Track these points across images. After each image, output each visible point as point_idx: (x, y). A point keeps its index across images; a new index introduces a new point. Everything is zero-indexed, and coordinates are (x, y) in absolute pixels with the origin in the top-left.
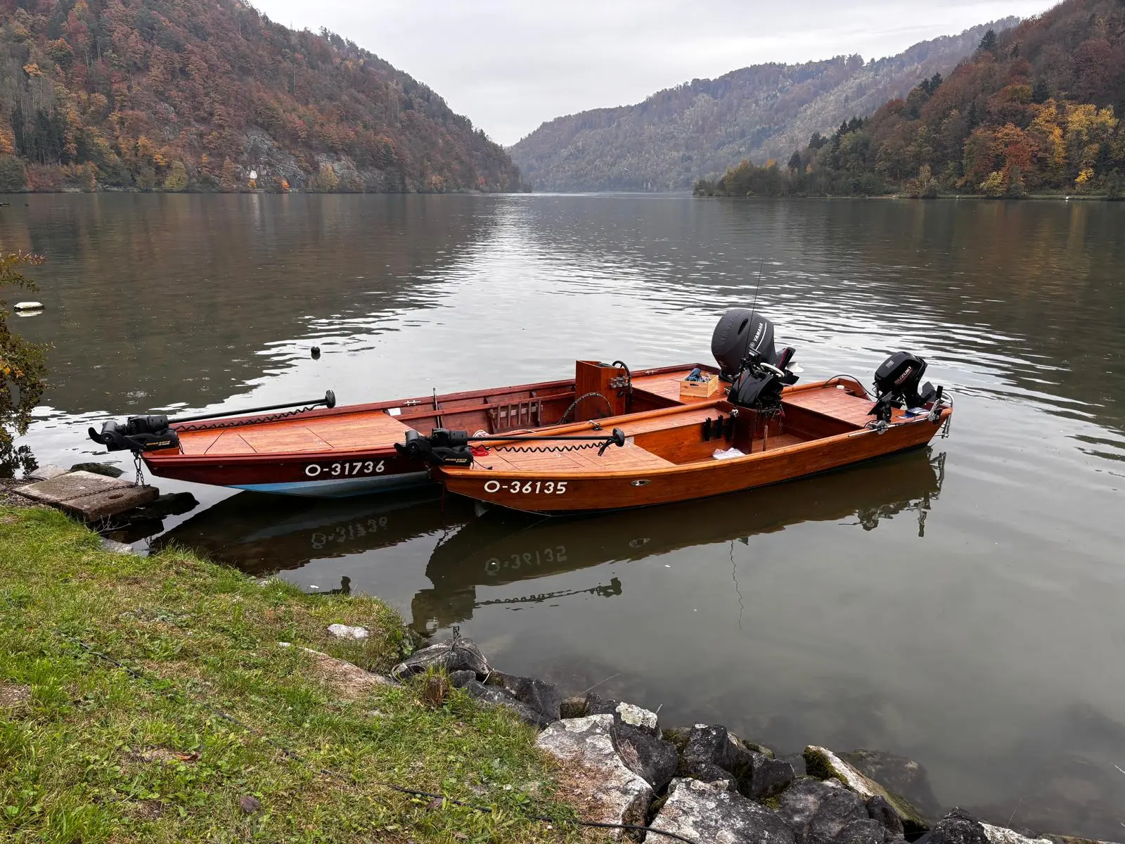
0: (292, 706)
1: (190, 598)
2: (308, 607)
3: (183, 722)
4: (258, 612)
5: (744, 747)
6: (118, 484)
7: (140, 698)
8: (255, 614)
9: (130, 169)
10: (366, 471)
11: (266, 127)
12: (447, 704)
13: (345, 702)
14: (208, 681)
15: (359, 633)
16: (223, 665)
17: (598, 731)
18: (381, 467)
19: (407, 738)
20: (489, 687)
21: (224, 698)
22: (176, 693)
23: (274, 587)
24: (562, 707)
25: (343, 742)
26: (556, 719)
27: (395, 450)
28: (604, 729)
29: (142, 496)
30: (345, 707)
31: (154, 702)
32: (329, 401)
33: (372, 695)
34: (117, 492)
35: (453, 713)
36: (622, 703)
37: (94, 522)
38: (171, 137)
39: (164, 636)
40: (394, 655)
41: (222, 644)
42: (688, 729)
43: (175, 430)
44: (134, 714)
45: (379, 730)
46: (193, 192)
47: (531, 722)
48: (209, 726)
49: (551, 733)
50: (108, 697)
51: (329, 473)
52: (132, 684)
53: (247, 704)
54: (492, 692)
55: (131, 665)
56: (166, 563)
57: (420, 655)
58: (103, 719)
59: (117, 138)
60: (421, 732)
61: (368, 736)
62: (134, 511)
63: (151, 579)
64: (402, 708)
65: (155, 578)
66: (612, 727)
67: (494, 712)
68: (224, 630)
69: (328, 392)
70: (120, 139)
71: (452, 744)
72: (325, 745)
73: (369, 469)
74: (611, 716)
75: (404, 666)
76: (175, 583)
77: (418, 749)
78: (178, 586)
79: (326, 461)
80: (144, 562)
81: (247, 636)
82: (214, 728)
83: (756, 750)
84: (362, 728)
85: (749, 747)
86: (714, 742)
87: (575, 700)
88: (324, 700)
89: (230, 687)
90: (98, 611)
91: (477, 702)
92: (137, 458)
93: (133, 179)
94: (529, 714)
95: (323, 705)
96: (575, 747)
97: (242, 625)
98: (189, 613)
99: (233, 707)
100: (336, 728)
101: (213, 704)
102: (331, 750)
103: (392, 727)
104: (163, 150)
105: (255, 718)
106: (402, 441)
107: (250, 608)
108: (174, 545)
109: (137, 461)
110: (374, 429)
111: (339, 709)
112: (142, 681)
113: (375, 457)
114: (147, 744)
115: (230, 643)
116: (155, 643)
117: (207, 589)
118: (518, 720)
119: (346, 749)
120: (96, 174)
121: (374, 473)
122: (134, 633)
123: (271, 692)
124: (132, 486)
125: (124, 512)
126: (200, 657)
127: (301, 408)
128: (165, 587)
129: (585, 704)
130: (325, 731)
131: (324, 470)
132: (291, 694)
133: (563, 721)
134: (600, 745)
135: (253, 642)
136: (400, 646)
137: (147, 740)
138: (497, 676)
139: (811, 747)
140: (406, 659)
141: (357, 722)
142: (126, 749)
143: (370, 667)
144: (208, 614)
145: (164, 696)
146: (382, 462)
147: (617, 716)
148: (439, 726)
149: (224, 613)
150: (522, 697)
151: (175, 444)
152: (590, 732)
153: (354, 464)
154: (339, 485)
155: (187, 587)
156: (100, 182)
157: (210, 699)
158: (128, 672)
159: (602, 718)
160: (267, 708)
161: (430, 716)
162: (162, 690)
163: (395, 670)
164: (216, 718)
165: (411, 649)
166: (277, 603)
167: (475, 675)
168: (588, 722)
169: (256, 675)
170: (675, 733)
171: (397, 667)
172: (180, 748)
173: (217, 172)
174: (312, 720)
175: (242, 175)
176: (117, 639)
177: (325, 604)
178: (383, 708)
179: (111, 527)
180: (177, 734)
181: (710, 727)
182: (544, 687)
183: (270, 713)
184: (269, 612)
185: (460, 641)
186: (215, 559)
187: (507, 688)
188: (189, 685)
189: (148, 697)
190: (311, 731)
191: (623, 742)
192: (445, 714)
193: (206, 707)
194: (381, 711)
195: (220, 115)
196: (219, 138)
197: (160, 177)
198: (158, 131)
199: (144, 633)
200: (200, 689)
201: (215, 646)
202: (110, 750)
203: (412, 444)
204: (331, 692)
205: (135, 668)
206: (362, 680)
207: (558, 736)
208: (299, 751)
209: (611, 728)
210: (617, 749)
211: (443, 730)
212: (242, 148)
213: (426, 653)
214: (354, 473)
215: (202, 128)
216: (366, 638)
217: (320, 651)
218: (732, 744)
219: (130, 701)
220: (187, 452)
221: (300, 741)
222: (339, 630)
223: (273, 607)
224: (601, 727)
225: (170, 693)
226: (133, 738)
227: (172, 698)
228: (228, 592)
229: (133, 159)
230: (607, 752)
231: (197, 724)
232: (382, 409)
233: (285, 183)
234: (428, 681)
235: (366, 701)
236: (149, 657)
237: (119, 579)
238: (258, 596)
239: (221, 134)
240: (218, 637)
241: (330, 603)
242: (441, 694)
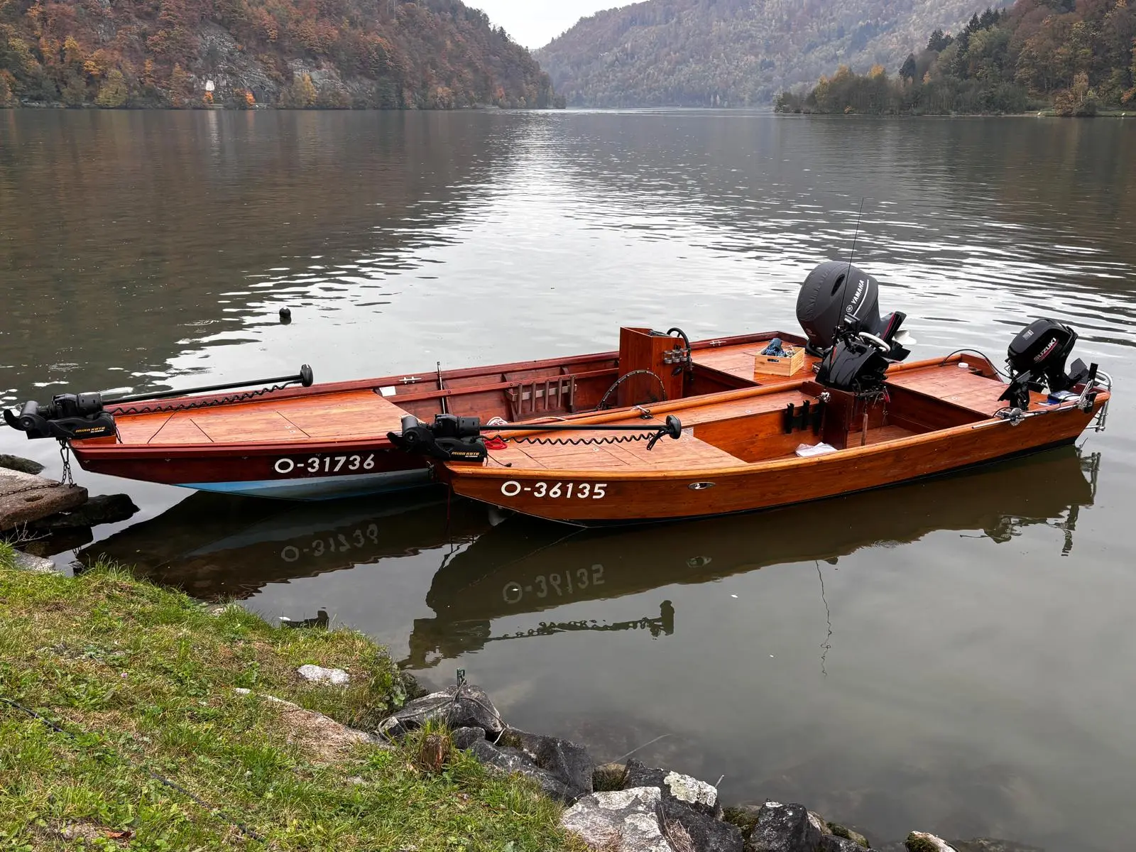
0: (251, 770)
1: (124, 630)
2: (273, 643)
3: (114, 789)
4: (210, 649)
5: (829, 831)
6: (36, 482)
7: (60, 757)
8: (206, 652)
9: (55, 79)
10: (351, 467)
11: (226, 24)
12: (447, 771)
13: (318, 765)
14: (146, 735)
15: (338, 676)
16: (164, 716)
17: (640, 808)
18: (370, 463)
19: (396, 813)
20: (501, 748)
21: (166, 758)
22: (106, 752)
23: (231, 617)
24: (596, 775)
25: (315, 817)
26: (588, 792)
27: (389, 441)
28: (649, 807)
29: (66, 498)
30: (318, 773)
31: (77, 762)
32: (305, 378)
33: (353, 757)
34: (36, 493)
35: (456, 782)
36: (672, 773)
37: (5, 531)
38: (107, 37)
39: (91, 677)
40: (382, 706)
41: (165, 690)
42: (758, 808)
43: (111, 413)
44: (52, 778)
45: (361, 803)
46: (133, 108)
47: (555, 795)
48: (146, 795)
49: (580, 809)
50: (19, 756)
51: (305, 469)
52: (51, 739)
53: (195, 767)
54: (505, 756)
55: (50, 715)
56: (97, 584)
57: (415, 707)
58: (12, 784)
59: (39, 38)
60: (414, 806)
61: (346, 809)
62: (57, 517)
63: (75, 605)
64: (391, 775)
65: (82, 603)
66: (658, 803)
67: (507, 781)
68: (166, 671)
69: (304, 367)
70: (42, 40)
71: (454, 823)
72: (292, 821)
73: (354, 465)
74: (657, 789)
75: (394, 720)
76: (106, 610)
77: (410, 827)
78: (110, 614)
79: (301, 454)
80: (68, 583)
81: (196, 679)
82: (153, 797)
83: (845, 835)
84: (340, 801)
85: (835, 832)
86: (790, 824)
87: (612, 767)
88: (291, 763)
89: (174, 744)
90: (9, 645)
91: (486, 768)
92: (64, 448)
93: (58, 91)
94: (552, 785)
95: (290, 770)
96: (611, 829)
97: (190, 665)
98: (124, 650)
99: (177, 770)
100: (306, 798)
101: (152, 766)
102: (300, 826)
103: (377, 799)
104: (96, 53)
105: (204, 784)
106: (398, 430)
107: (199, 643)
108: (105, 561)
109: (65, 451)
110: (362, 413)
111: (310, 775)
112: (63, 735)
113: (363, 449)
114: (67, 817)
115: (174, 689)
116: (80, 686)
117: (146, 619)
118: (537, 792)
119: (319, 827)
120: (12, 84)
121: (361, 470)
122: (53, 674)
123: (225, 752)
124: (54, 485)
125: (45, 519)
126: (135, 706)
127: (270, 386)
128: (93, 614)
129: (625, 773)
130: (292, 803)
131: (299, 465)
132: (251, 755)
133: (596, 795)
134: (643, 826)
135: (203, 687)
136: (389, 695)
137: (67, 811)
138: (512, 734)
139: (916, 833)
140: (397, 711)
141: (332, 792)
142: (41, 823)
143: (351, 720)
144: (147, 652)
145: (90, 756)
146: (372, 456)
147: (666, 789)
148: (437, 799)
149: (167, 649)
150: (545, 762)
151: (111, 431)
152: (631, 810)
153: (336, 459)
154: (317, 484)
155: (121, 615)
156: (17, 95)
157: (148, 761)
158: (46, 724)
159: (646, 792)
160: (219, 772)
161: (425, 785)
162: (88, 748)
163: (383, 725)
164: (155, 784)
165: (403, 699)
166: (234, 638)
167: (484, 733)
168: (628, 797)
169: (207, 730)
170: (740, 813)
171: (386, 721)
172: (109, 823)
173: (164, 83)
174: (276, 788)
175: (195, 86)
176: (33, 681)
177: (295, 639)
178: (366, 774)
179: (27, 537)
180: (105, 805)
181: (785, 807)
182: (572, 749)
183: (223, 779)
184: (223, 649)
185: (465, 689)
186: (157, 581)
187: (525, 750)
188: (122, 741)
189: (70, 756)
190: (275, 803)
191: (673, 823)
192: (445, 782)
193: (144, 770)
194: (364, 778)
195: (167, 9)
196: (166, 39)
197: (91, 88)
198: (90, 30)
199: (66, 674)
200: (135, 747)
201: (154, 692)
202: (20, 825)
203: (410, 434)
204: (301, 753)
205: (55, 720)
206: (341, 738)
207: (588, 814)
208: (258, 828)
209: (656, 806)
210: (664, 832)
211: (442, 804)
212: (195, 51)
213: (421, 704)
214: (337, 469)
215: (145, 26)
216: (346, 683)
217: (287, 699)
218: (814, 828)
219: (48, 761)
220: (126, 442)
221: (261, 815)
222: (312, 672)
223: (228, 644)
224: (645, 804)
225: (97, 751)
226: (50, 809)
227: (99, 759)
228: (172, 623)
229: (59, 66)
230: (651, 835)
231: (132, 792)
232: (371, 388)
233: (250, 96)
234: (424, 741)
235: (346, 765)
236: (72, 705)
237: (36, 604)
238: (210, 629)
239: (168, 33)
240: (158, 681)
241: (302, 639)
242: (441, 757)
